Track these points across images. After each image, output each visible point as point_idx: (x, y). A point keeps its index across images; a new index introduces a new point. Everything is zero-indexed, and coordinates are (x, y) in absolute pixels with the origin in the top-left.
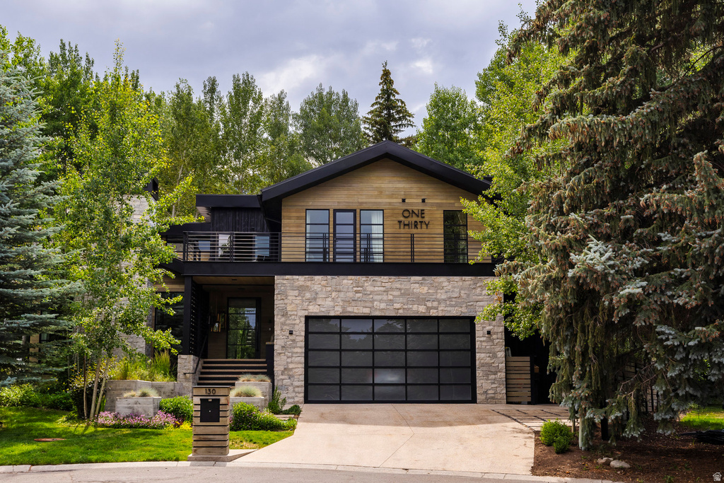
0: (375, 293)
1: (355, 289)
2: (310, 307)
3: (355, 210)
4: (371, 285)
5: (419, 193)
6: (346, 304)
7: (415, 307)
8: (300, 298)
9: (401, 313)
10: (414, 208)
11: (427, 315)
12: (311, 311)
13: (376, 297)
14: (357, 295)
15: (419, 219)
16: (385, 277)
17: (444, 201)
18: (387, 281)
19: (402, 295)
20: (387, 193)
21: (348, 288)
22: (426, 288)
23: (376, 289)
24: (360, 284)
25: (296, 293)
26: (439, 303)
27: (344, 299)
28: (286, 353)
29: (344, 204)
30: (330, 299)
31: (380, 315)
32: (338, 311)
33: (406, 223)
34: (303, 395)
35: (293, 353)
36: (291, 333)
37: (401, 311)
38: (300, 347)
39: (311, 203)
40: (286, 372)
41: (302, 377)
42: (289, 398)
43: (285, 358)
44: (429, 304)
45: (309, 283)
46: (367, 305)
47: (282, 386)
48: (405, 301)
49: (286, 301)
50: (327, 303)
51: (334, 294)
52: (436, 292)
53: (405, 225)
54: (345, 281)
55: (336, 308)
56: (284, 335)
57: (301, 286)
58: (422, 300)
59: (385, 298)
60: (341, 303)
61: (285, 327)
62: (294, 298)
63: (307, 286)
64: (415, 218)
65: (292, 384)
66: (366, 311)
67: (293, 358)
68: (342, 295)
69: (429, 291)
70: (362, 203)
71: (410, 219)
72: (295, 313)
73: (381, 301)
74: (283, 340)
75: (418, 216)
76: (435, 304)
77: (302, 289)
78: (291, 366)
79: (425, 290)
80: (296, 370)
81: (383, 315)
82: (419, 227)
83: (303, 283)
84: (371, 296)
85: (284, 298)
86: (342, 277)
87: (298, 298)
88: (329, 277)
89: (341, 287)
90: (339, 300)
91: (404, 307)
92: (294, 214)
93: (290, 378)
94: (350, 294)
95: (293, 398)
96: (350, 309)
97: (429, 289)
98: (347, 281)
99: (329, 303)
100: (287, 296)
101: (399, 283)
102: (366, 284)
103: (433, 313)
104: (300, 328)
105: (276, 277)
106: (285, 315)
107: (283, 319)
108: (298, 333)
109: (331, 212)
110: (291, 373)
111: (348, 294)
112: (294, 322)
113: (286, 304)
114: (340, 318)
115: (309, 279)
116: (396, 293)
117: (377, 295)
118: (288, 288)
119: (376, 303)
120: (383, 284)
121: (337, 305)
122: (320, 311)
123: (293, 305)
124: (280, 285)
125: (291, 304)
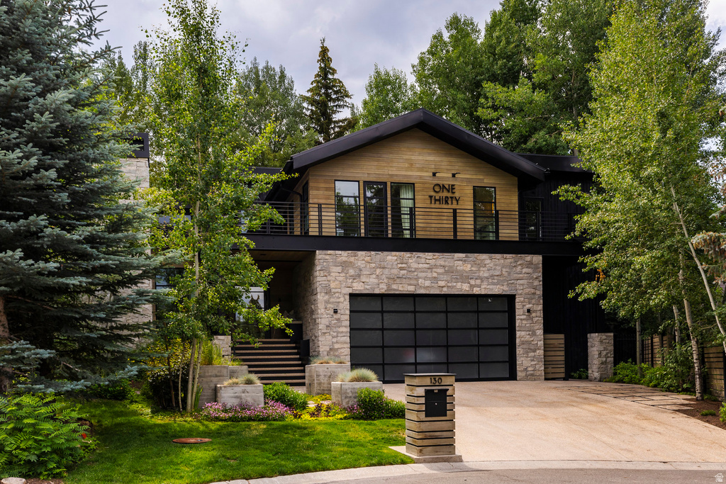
0: (420, 270)
1: (400, 265)
2: (355, 285)
3: (386, 183)
4: (416, 262)
5: (449, 167)
6: (391, 281)
7: (459, 285)
8: (343, 274)
9: (445, 291)
10: (445, 183)
11: (471, 293)
12: (355, 288)
13: (421, 275)
14: (401, 272)
15: (450, 195)
16: (430, 254)
17: (474, 177)
18: (431, 257)
19: (446, 272)
20: (418, 166)
21: (392, 265)
22: (469, 266)
23: (421, 266)
24: (405, 261)
25: (339, 269)
26: (482, 281)
27: (389, 276)
28: (332, 333)
29: (374, 175)
30: (374, 276)
31: (424, 293)
32: (383, 288)
33: (437, 198)
35: (338, 332)
36: (336, 312)
37: (445, 289)
38: (346, 327)
39: (339, 174)
40: (332, 353)
41: (349, 358)
43: (331, 337)
44: (472, 282)
45: (352, 259)
46: (412, 282)
48: (449, 279)
49: (329, 278)
50: (371, 280)
51: (378, 271)
52: (479, 270)
53: (436, 200)
54: (389, 258)
55: (381, 286)
56: (329, 314)
57: (345, 262)
58: (465, 278)
59: (429, 275)
60: (386, 281)
61: (329, 306)
62: (338, 274)
63: (351, 262)
64: (445, 194)
66: (410, 289)
67: (339, 338)
68: (386, 271)
69: (472, 269)
70: (392, 175)
71: (441, 194)
72: (339, 290)
73: (425, 278)
74: (327, 320)
75: (449, 192)
76: (478, 282)
77: (345, 265)
78: (336, 346)
79: (468, 267)
80: (342, 350)
81: (428, 292)
82: (450, 202)
83: (346, 259)
84: (416, 273)
85: (327, 274)
86: (386, 253)
87: (341, 275)
88: (373, 253)
89: (385, 263)
90: (384, 276)
91: (450, 285)
92: (322, 185)
94: (395, 271)
96: (394, 287)
97: (472, 266)
98: (391, 257)
99: (374, 280)
100: (330, 273)
101: (443, 259)
102: (410, 261)
103: (476, 291)
104: (345, 306)
105: (317, 251)
106: (328, 292)
107: (327, 297)
108: (342, 312)
109: (362, 184)
110: (337, 354)
111: (393, 271)
112: (338, 300)
113: (329, 281)
114: (382, 297)
115: (352, 254)
116: (440, 270)
117: (422, 272)
118: (331, 264)
119: (420, 280)
120: (427, 261)
121: (382, 283)
122: (365, 289)
123: (337, 282)
124: (322, 261)
125: (334, 281)
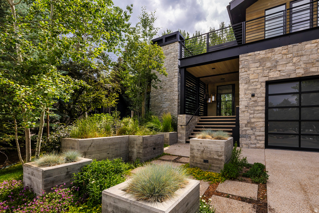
2: (271, 74)
6: (310, 66)
8: (261, 68)
12: (271, 77)
21: (311, 52)
25: (257, 64)
27: (307, 62)
30: (291, 64)
32: (299, 73)
34: (264, 142)
35: (254, 110)
38: (261, 106)
40: (249, 125)
41: (263, 129)
42: (251, 144)
43: (248, 114)
45: (269, 55)
47: (245, 135)
49: (248, 72)
50: (287, 68)
51: (295, 59)
54: (308, 46)
55: (297, 71)
56: (248, 98)
57: (262, 58)
60: (303, 66)
61: (248, 92)
62: (256, 69)
63: (268, 58)
65: (254, 134)
67: (255, 114)
68: (304, 58)
72: (257, 80)
74: (246, 102)
77: (263, 61)
78: (253, 120)
80: (257, 123)
83: (264, 56)
85: (247, 70)
86: (304, 43)
87: (259, 68)
88: (290, 46)
89: (303, 52)
90: (301, 63)
93: (252, 129)
94: (314, 56)
95: (255, 144)
96: (313, 70)
98: (311, 45)
99: (290, 67)
100: (249, 68)
104: (261, 91)
105: (240, 55)
106: (248, 82)
107: (246, 86)
108: (259, 95)
110: (253, 126)
111: (311, 57)
112: (255, 87)
113: (249, 74)
114: (299, 80)
115: (270, 51)
118: (251, 62)
121: (299, 68)
122: (280, 76)
123: (255, 74)
124: (244, 61)
125: (253, 74)
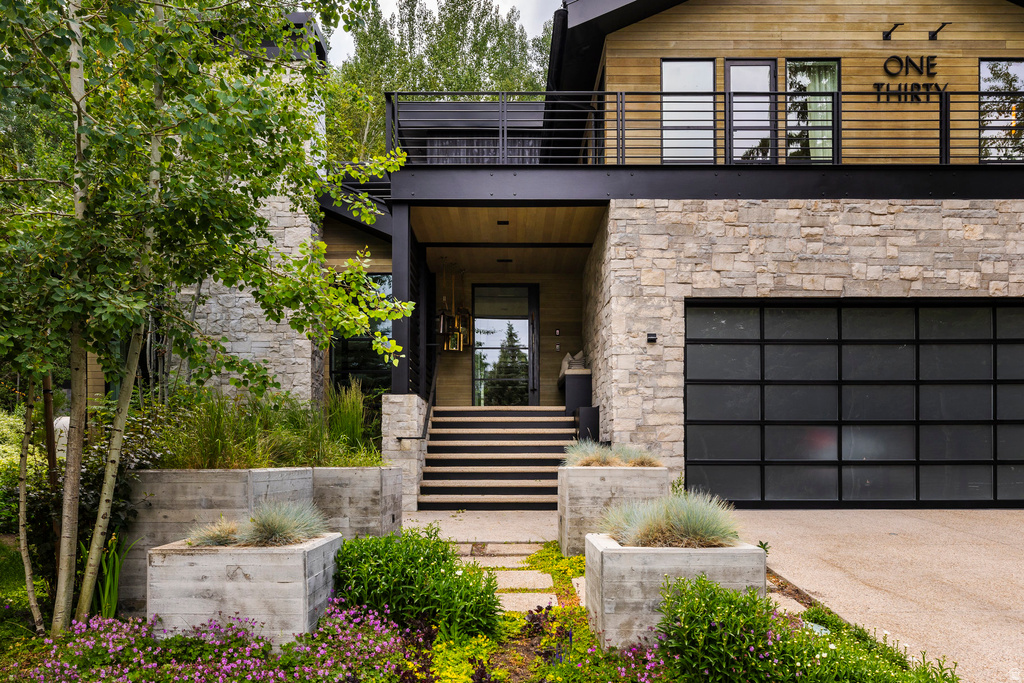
0: (855, 241)
1: (806, 230)
2: (698, 277)
3: (775, 60)
4: (846, 222)
5: (921, 19)
6: (785, 268)
7: (952, 276)
8: (670, 254)
9: (918, 290)
10: (911, 54)
11: (982, 293)
12: (699, 286)
13: (857, 252)
14: (810, 245)
15: (922, 80)
16: (880, 202)
17: (982, 37)
18: (884, 210)
19: (922, 244)
20: (848, 18)
21: (789, 230)
22: (979, 229)
24: (819, 220)
25: (662, 241)
26: (1012, 266)
27: (780, 256)
28: (642, 389)
29: (749, 45)
30: (744, 257)
31: (865, 294)
32: (764, 285)
33: (893, 88)
35: (656, 388)
36: (652, 340)
37: (917, 286)
38: (674, 374)
39: (672, 45)
40: (643, 435)
41: (679, 447)
43: (639, 400)
44: (987, 268)
45: (693, 218)
46: (836, 269)
48: (927, 260)
49: (638, 262)
50: (737, 265)
51: (754, 244)
52: (1004, 239)
53: (889, 94)
54: (782, 212)
56: (636, 346)
57: (675, 225)
58: (968, 258)
59: (879, 252)
60: (772, 267)
61: (637, 326)
62: (658, 254)
63: (690, 225)
64: (912, 78)
66: (831, 287)
67: (659, 401)
68: (774, 246)
69: (988, 235)
70: (789, 43)
71: (901, 80)
72: (661, 291)
73: (869, 260)
74: (632, 358)
75: (921, 73)
76: (1002, 267)
77: (676, 232)
78: (652, 420)
79: (976, 232)
80: (665, 430)
81: (874, 294)
82: (923, 98)
83: (679, 217)
84: (845, 249)
85: (634, 254)
86: (773, 202)
87: (667, 254)
88: (742, 202)
89: (772, 226)
90: (768, 257)
91: (929, 274)
92: (634, 71)
94: (795, 245)
96: (793, 281)
97: (986, 230)
98: (786, 212)
99: (741, 266)
100: (639, 250)
101: (915, 215)
102: (832, 219)
103: (996, 289)
104: (674, 327)
105: (612, 201)
106: (636, 294)
107: (632, 307)
108: (668, 341)
109: (720, 64)
110: (653, 437)
111: (788, 244)
112: (658, 314)
113: (639, 269)
114: (761, 305)
115: (694, 207)
116: (907, 241)
117: (860, 245)
118: (644, 229)
119: (857, 264)
120: (874, 218)
121: (762, 272)
122: (721, 287)
123: (657, 272)
124: (623, 223)
125: (650, 270)
